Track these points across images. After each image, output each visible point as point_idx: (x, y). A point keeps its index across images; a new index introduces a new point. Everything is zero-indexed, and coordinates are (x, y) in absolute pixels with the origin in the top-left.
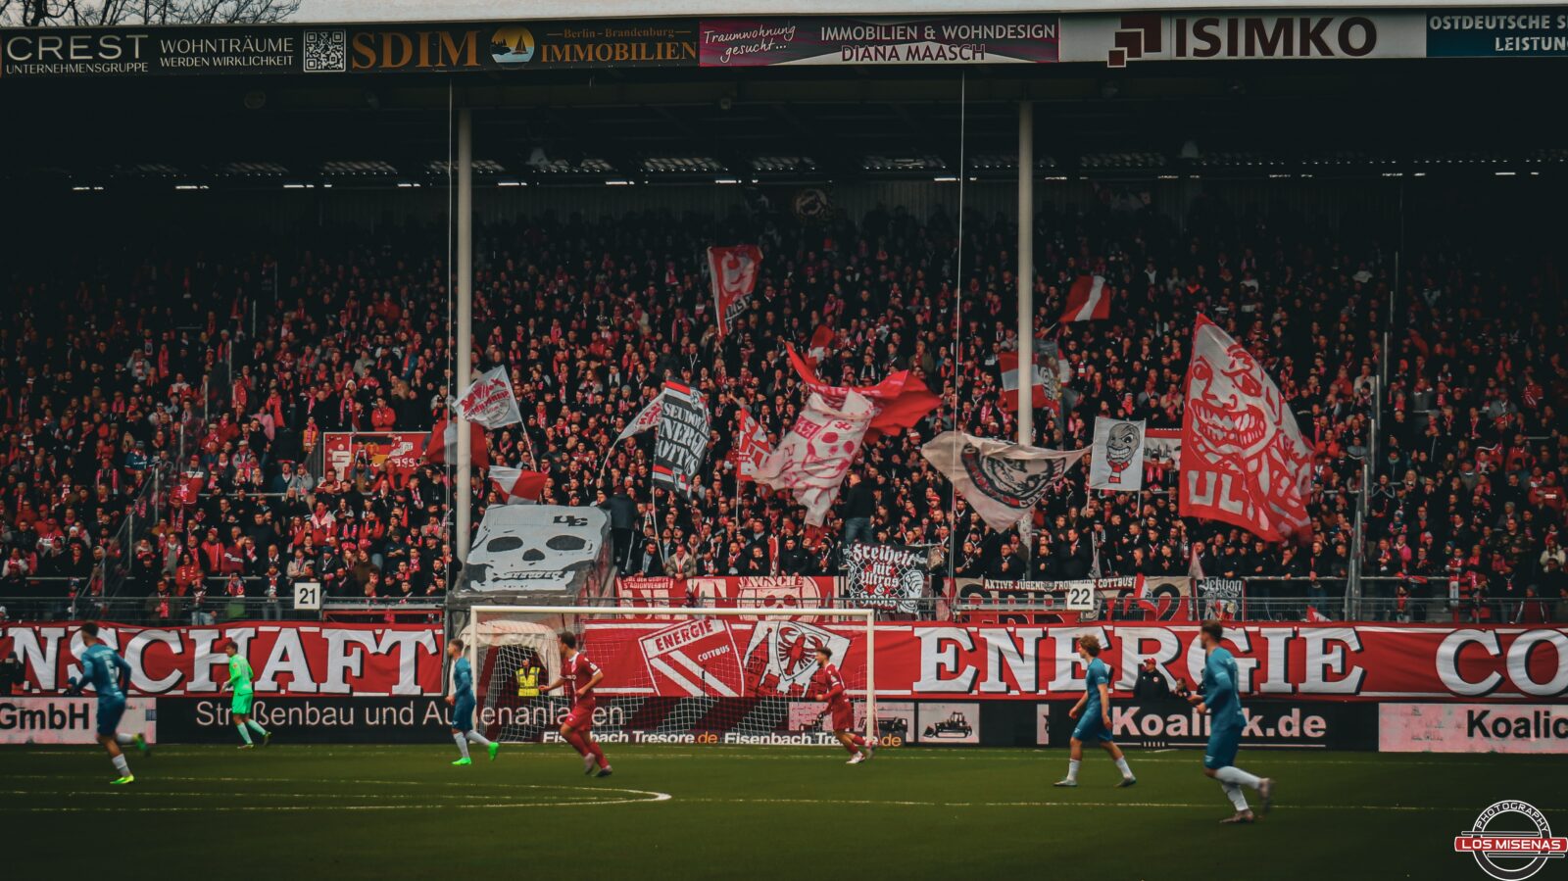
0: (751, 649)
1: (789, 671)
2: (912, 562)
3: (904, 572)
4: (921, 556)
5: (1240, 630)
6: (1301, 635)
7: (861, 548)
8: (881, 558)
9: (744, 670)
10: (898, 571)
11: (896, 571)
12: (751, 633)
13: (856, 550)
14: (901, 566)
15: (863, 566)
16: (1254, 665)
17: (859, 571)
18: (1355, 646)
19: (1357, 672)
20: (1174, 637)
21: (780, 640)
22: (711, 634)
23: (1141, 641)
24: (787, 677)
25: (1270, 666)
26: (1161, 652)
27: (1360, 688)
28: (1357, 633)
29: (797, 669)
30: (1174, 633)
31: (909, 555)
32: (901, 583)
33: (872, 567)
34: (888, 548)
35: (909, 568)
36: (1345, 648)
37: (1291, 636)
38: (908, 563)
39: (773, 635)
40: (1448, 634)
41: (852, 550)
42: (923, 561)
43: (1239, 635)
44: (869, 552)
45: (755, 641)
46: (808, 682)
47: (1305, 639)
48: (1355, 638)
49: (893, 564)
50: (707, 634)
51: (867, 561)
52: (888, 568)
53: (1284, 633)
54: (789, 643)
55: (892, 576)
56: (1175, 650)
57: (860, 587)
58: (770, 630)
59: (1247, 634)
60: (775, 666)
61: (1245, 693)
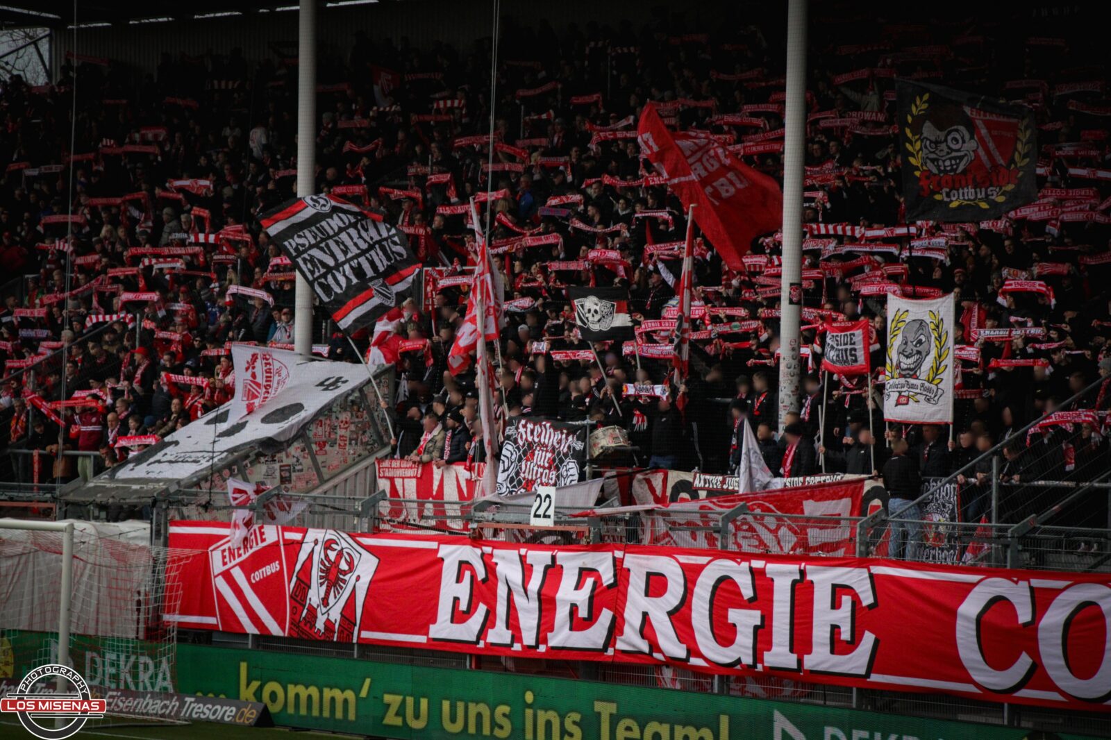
0: (298, 567)
1: (325, 601)
2: (569, 447)
3: (561, 461)
4: (578, 439)
5: (745, 565)
6: (809, 578)
7: (525, 426)
8: (542, 441)
9: (291, 597)
10: (556, 464)
11: (554, 460)
12: (300, 543)
13: (522, 430)
14: (559, 453)
15: (525, 453)
16: (759, 623)
17: (520, 460)
18: (867, 599)
19: (869, 639)
20: (679, 571)
21: (323, 556)
22: (264, 544)
23: (649, 575)
24: (324, 610)
25: (775, 623)
26: (667, 595)
27: (871, 668)
28: (872, 576)
29: (331, 600)
30: (683, 566)
31: (567, 435)
32: (558, 477)
33: (533, 454)
34: (548, 425)
35: (566, 455)
36: (856, 601)
37: (798, 577)
38: (565, 450)
39: (318, 548)
40: (974, 585)
41: (517, 428)
42: (579, 446)
43: (741, 572)
44: (532, 432)
45: (303, 556)
46: (338, 617)
47: (812, 582)
48: (868, 582)
49: (554, 449)
50: (261, 545)
51: (530, 445)
52: (549, 455)
53: (791, 573)
54: (329, 561)
55: (549, 468)
56: (681, 591)
57: (520, 483)
58: (316, 542)
59: (753, 572)
60: (315, 595)
61: (748, 666)
